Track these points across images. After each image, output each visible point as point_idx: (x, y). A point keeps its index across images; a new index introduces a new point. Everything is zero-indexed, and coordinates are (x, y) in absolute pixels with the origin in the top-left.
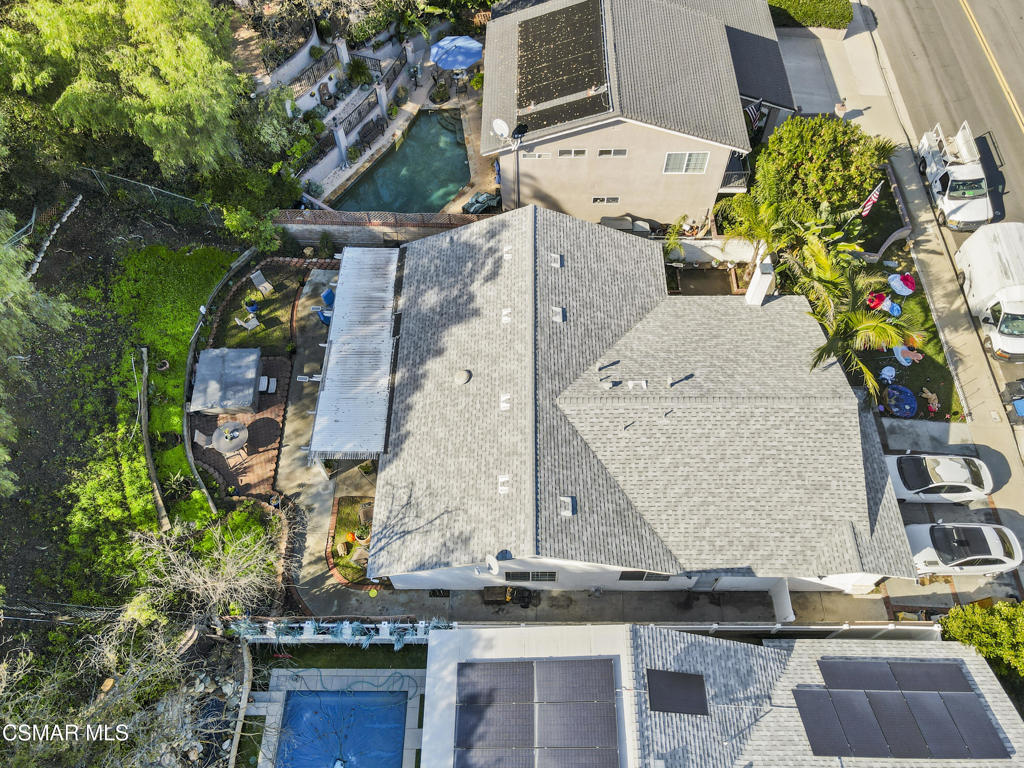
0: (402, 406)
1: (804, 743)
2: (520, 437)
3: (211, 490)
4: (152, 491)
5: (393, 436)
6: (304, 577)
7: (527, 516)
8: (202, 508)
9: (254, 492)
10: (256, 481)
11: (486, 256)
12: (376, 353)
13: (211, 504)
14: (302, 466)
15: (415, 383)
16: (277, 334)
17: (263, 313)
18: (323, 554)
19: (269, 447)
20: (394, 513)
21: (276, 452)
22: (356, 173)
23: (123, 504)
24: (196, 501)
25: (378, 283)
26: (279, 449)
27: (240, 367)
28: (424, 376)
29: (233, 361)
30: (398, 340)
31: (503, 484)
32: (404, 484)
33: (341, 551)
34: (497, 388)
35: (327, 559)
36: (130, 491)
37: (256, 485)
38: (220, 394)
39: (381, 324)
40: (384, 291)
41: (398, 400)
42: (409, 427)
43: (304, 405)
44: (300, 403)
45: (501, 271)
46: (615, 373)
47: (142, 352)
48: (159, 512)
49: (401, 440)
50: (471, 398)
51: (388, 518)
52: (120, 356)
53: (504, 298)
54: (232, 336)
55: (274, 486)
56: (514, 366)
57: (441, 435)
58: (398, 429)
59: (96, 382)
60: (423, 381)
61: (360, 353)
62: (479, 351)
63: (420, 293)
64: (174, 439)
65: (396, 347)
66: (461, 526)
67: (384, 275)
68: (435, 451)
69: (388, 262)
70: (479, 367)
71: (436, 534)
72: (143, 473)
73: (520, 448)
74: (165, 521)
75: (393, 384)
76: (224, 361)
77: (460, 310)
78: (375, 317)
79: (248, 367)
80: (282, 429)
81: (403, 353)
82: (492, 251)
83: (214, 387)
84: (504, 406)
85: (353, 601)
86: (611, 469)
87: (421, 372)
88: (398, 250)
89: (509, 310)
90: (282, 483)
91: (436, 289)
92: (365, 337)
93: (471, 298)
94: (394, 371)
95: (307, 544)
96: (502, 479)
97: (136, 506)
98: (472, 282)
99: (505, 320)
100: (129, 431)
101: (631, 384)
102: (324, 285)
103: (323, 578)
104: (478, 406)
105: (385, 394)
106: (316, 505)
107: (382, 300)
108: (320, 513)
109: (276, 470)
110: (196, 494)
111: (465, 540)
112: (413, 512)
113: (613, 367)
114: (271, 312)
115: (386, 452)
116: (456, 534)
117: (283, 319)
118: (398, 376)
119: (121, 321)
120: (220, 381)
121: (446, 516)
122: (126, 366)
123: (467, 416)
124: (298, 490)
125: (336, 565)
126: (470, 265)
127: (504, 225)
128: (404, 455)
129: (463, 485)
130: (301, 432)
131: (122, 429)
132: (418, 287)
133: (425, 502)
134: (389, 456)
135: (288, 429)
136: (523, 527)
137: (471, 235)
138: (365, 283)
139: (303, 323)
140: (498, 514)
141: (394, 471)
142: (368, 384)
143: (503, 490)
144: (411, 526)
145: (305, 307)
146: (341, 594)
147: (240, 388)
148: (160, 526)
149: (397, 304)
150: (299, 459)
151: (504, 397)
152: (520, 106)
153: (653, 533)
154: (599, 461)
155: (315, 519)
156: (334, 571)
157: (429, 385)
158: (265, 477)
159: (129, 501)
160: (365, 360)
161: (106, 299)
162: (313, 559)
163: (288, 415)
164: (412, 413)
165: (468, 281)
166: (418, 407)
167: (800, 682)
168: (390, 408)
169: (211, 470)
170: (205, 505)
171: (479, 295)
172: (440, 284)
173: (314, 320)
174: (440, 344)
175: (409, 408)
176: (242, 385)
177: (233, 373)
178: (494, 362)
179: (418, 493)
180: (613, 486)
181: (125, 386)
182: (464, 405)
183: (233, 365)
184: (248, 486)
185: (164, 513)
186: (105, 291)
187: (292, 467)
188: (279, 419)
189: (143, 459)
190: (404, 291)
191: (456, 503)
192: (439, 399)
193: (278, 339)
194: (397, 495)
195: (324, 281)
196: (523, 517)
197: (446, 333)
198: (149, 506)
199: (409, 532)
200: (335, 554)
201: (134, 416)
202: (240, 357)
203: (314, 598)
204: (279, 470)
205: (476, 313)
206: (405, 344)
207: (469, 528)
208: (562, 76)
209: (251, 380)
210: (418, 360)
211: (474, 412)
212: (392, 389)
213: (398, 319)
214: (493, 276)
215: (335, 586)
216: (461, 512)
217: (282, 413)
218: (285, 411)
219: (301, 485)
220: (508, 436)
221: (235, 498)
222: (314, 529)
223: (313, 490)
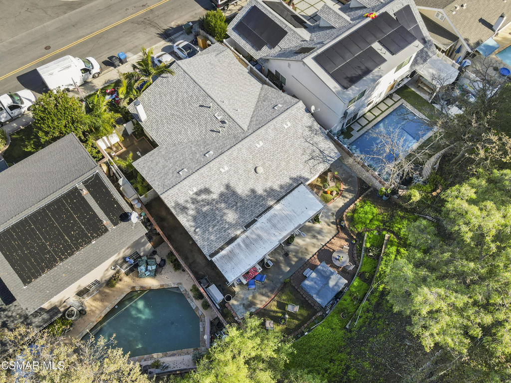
0: (282, 191)
1: (286, 37)
2: (269, 130)
3: (361, 245)
4: (384, 253)
5: (295, 185)
6: (352, 196)
7: (292, 110)
8: (370, 238)
9: (346, 237)
10: (342, 240)
11: (198, 202)
12: (269, 220)
13: (365, 238)
14: (322, 232)
15: (271, 192)
16: (284, 297)
17: (280, 315)
18: (340, 197)
19: (328, 248)
20: (319, 161)
21: (327, 245)
22: (166, 356)
23: (398, 252)
24: (370, 243)
25: (237, 251)
26: (325, 245)
27: (315, 283)
28: (265, 191)
29: (316, 288)
30: (257, 217)
31: (287, 125)
32: (308, 165)
33: (335, 193)
34: (256, 152)
35: (341, 195)
36: (393, 257)
37: (344, 239)
38: (332, 277)
39: (255, 231)
40: (239, 245)
41: (281, 195)
42: (288, 181)
43: (302, 255)
44: (303, 256)
45: (203, 188)
46: (218, 126)
47: (349, 326)
48: (387, 243)
49: (294, 179)
50: (264, 161)
51: (321, 163)
52: (361, 328)
53: (216, 176)
54: (302, 315)
55: (338, 233)
56: (244, 151)
57: (284, 163)
58: (291, 185)
59: (380, 317)
60: (268, 189)
61: (274, 226)
62: (245, 171)
63: (231, 226)
64: (361, 276)
65: (260, 215)
66: (307, 133)
67: (231, 252)
68: (290, 161)
69: (223, 257)
70: (251, 167)
71: (315, 140)
72: (383, 262)
73: (272, 127)
74: (386, 238)
75: (276, 203)
76: (319, 291)
77: (230, 196)
78: (254, 236)
79: (312, 280)
80: (318, 251)
81: (261, 209)
82: (194, 201)
83: (332, 283)
84: (261, 144)
85: (343, 176)
86: (253, 110)
87: (265, 193)
88: (213, 259)
89: (221, 169)
90: (334, 232)
91: (225, 218)
92: (266, 231)
93: (222, 195)
94: (270, 208)
95: (343, 204)
96: (286, 127)
97: (393, 249)
98: (213, 200)
99: (226, 168)
100: (378, 285)
101: (219, 118)
102: (244, 305)
103: (347, 190)
104: (266, 155)
105: (282, 202)
106: (330, 214)
107: (244, 241)
108: (331, 210)
109: (333, 238)
110: (368, 245)
111: (310, 127)
112: (314, 154)
113: (215, 129)
114: (277, 312)
115: (302, 183)
116: (310, 132)
117: (275, 303)
118: (271, 203)
119: (349, 350)
120: (328, 283)
121: (308, 140)
122: (361, 320)
123: (272, 158)
124: (332, 225)
125: (340, 190)
126: (205, 209)
127: (177, 205)
128: (298, 174)
129: (295, 141)
130: (313, 245)
131: (381, 287)
132: (228, 229)
133: (308, 152)
134: (302, 180)
135: (315, 250)
136: (296, 110)
137: (188, 221)
138: (241, 256)
139: (269, 294)
140: (297, 121)
141: (306, 173)
142: (284, 212)
143: (289, 124)
144: (318, 152)
145: (261, 301)
146: (345, 181)
147: (323, 273)
148: (389, 237)
149: (242, 233)
150: (321, 235)
151: (259, 146)
152: (106, 230)
153: (260, 94)
154: (253, 113)
155: (334, 210)
156: (342, 189)
157: (268, 185)
158: (338, 239)
159: (395, 253)
160: (275, 221)
161: (348, 368)
162: (345, 198)
163: (311, 256)
164: (283, 183)
165: (214, 202)
166: (279, 183)
167: (269, 50)
168: (286, 195)
169: (356, 255)
170: (368, 239)
171: (220, 191)
172: (222, 216)
173: (264, 291)
174: (249, 194)
175: (281, 187)
176: (320, 273)
177: (320, 282)
178: (246, 161)
179: (306, 157)
180: (257, 106)
181: (367, 309)
182: (269, 162)
183: (317, 286)
184: (346, 240)
185: (385, 241)
186: (346, 373)
187: (326, 235)
188: (316, 256)
189: (380, 269)
190: (233, 235)
191: (302, 139)
192: (272, 175)
193: (286, 294)
194: (313, 165)
195: (242, 306)
196: (293, 112)
197: (244, 195)
198: (389, 246)
199: (320, 151)
200: (337, 194)
201: (372, 293)
202: (311, 287)
203: (354, 187)
204: (331, 237)
205: (228, 187)
206: (257, 212)
207: (306, 129)
208: (74, 219)
209: (315, 272)
210: (261, 198)
211: (269, 155)
212: (278, 201)
213: (248, 226)
214: (207, 191)
215: (345, 185)
216: (304, 135)
217: (313, 258)
218: (311, 258)
219: (329, 225)
220: (271, 135)
221: (355, 237)
222: (337, 207)
223: (326, 220)
